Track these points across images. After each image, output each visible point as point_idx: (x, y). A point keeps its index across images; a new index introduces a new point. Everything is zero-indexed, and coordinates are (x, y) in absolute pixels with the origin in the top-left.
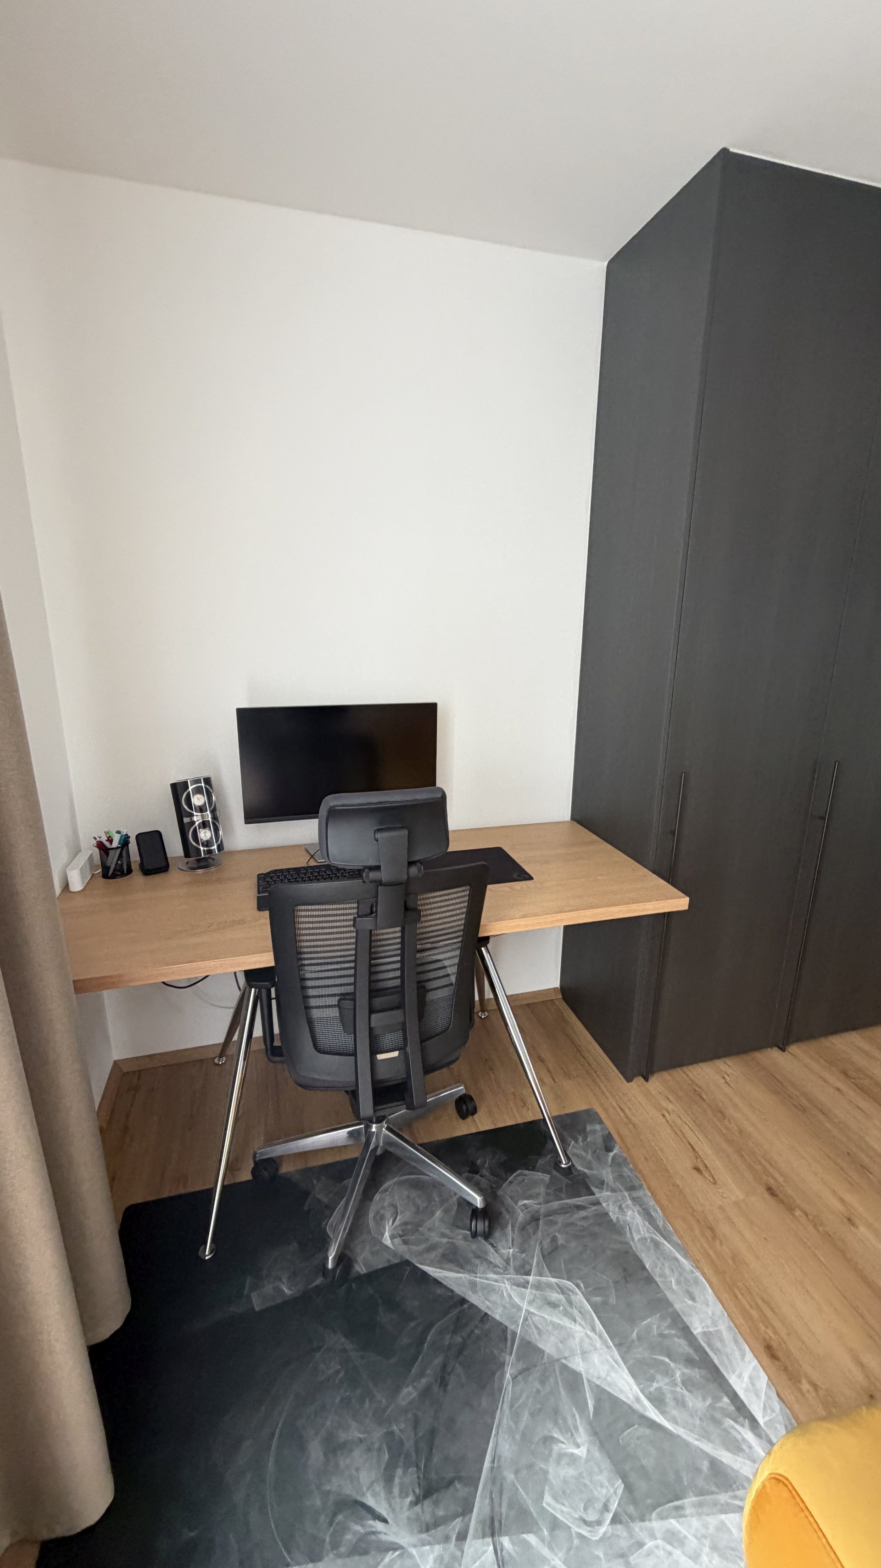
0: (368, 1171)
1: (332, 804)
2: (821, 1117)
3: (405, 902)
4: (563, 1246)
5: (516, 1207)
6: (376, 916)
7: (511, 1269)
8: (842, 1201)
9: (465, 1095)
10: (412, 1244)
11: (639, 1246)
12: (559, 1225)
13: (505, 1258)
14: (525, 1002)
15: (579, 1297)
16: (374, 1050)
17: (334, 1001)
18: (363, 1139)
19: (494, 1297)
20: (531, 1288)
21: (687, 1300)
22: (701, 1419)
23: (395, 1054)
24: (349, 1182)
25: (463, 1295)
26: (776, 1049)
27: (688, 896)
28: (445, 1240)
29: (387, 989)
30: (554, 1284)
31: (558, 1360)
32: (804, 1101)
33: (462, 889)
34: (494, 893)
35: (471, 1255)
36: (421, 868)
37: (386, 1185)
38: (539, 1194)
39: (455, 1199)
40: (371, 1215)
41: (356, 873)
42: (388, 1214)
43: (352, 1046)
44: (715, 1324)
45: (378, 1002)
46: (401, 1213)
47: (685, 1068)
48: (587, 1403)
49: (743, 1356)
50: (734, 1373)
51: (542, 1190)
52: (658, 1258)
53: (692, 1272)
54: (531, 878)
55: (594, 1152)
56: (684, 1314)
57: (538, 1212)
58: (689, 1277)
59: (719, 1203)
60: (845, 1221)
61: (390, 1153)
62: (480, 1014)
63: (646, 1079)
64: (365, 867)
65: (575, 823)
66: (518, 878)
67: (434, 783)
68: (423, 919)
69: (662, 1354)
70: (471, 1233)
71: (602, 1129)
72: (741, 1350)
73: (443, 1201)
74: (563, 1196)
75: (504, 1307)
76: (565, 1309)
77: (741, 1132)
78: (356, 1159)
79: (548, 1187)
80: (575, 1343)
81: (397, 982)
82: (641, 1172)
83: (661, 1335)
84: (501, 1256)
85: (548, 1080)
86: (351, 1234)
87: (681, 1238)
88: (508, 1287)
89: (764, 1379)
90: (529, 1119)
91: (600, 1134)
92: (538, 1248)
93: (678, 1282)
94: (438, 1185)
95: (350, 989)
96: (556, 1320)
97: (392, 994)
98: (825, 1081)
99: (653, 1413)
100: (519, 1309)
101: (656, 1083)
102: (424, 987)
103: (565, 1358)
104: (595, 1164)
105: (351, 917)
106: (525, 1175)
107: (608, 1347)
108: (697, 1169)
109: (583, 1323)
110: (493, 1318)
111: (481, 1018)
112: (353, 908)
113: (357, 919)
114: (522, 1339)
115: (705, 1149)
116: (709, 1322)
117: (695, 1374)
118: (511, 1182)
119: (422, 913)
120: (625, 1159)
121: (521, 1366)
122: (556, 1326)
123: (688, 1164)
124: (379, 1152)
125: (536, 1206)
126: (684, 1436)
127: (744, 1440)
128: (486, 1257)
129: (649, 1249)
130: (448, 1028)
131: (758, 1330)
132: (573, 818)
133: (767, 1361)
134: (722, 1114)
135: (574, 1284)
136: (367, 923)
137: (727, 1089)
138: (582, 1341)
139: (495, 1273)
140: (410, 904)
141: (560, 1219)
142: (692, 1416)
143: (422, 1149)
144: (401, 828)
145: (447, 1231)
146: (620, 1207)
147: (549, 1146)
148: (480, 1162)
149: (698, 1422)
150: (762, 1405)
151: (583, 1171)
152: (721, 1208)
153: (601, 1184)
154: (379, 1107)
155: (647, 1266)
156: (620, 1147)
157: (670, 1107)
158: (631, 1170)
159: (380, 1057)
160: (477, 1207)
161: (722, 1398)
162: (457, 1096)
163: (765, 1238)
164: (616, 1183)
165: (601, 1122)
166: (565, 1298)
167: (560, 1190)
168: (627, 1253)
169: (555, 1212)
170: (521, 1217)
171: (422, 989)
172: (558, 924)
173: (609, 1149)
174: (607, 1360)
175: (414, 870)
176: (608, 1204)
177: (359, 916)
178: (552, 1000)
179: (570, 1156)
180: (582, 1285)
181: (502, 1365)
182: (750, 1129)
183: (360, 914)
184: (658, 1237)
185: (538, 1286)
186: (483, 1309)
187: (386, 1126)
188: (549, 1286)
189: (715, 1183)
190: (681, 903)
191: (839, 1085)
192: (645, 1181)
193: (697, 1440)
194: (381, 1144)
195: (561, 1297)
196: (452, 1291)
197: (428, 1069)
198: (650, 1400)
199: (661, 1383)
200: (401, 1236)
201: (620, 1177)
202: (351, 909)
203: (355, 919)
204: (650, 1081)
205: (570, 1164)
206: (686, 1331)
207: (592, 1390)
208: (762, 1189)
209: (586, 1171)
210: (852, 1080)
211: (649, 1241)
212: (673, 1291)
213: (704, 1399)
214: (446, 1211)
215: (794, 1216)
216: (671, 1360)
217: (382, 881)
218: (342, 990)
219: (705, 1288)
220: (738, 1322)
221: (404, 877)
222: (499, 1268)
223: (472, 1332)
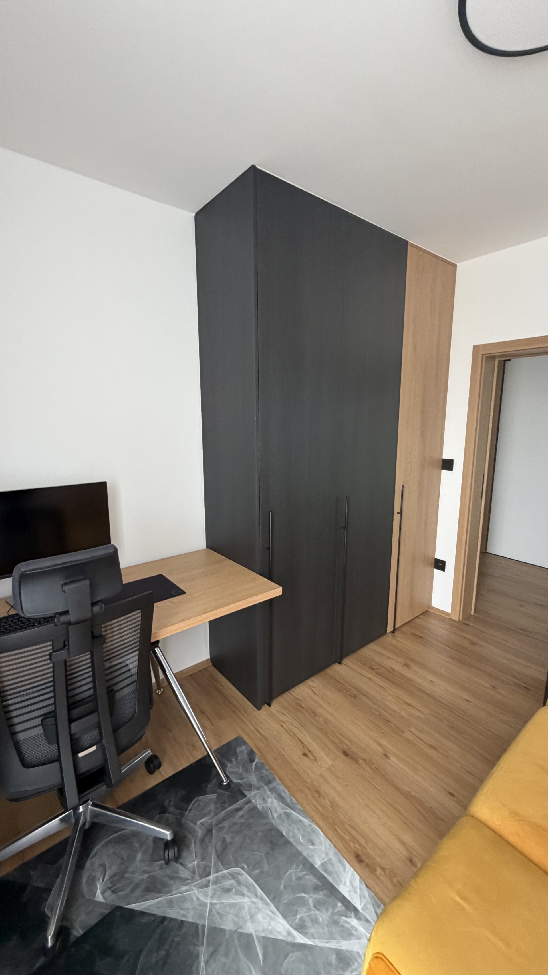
0: (79, 845)
1: (23, 570)
2: (364, 698)
3: (92, 632)
4: (230, 843)
5: (195, 827)
6: (68, 648)
7: (197, 877)
8: (380, 745)
9: (152, 755)
10: (120, 891)
11: (278, 821)
12: (226, 829)
13: (192, 870)
14: (189, 674)
15: (245, 877)
16: (76, 750)
17: (38, 721)
18: (73, 820)
19: (187, 905)
20: (212, 885)
21: (309, 847)
22: (328, 926)
23: (94, 748)
24: (62, 861)
25: (162, 915)
26: (337, 664)
27: (281, 586)
28: (145, 876)
29: (83, 700)
30: (228, 875)
31: (236, 931)
32: (355, 691)
33: (135, 612)
34: (159, 608)
35: (166, 879)
36: (102, 605)
37: (94, 852)
38: (210, 811)
39: (150, 839)
40: (84, 880)
41: (48, 620)
42: (98, 874)
43: (56, 753)
44: (327, 854)
45: (76, 713)
46: (109, 868)
47: (291, 691)
48: (258, 955)
49: (345, 869)
50: (341, 883)
51: (212, 807)
52: (290, 825)
53: (310, 825)
54: (184, 593)
55: (243, 766)
56: (309, 857)
57: (211, 825)
58: (309, 829)
59: (319, 772)
60: (383, 756)
61: (97, 823)
62: (157, 692)
63: (269, 705)
64: (57, 614)
65: (209, 549)
66: (175, 594)
67: (109, 542)
68: (107, 641)
69: (300, 892)
70: (165, 862)
71: (247, 748)
72: (344, 866)
73: (141, 845)
74: (227, 805)
75: (194, 909)
76: (236, 890)
77: (325, 722)
78: (68, 838)
79: (216, 803)
80: (245, 913)
81: (91, 692)
82: (273, 770)
83: (299, 879)
84: (188, 869)
85: (208, 724)
86: (69, 905)
87: (302, 805)
88: (196, 891)
89: (357, 877)
90: (199, 758)
91: (246, 752)
92: (213, 851)
93: (303, 836)
94: (136, 834)
95: (52, 708)
96: (232, 901)
97: (88, 702)
98: (363, 676)
99: (300, 939)
100: (205, 905)
101: (275, 706)
102: (113, 690)
103: (241, 927)
104: (245, 775)
105: (48, 653)
106: (201, 800)
107: (267, 904)
108: (305, 755)
109: (249, 894)
110: (188, 922)
111: (158, 694)
112: (49, 646)
113: (53, 654)
114: (210, 928)
115: (308, 740)
116: (324, 855)
117: (320, 895)
118: (190, 810)
119: (106, 637)
120: (262, 763)
121: (211, 950)
122: (232, 905)
123: (300, 753)
124: (87, 826)
125: (209, 821)
126: (320, 944)
127: (353, 927)
128: (177, 875)
129: (283, 821)
130: (134, 715)
131: (350, 847)
132: (207, 547)
133: (357, 865)
134: (315, 714)
135: (240, 868)
136: (62, 655)
137: (314, 697)
138: (250, 908)
139: (186, 885)
140: (96, 634)
141: (226, 824)
142: (322, 927)
143: (121, 811)
144: (84, 579)
145: (147, 868)
146: (264, 799)
147: (214, 773)
148: (167, 803)
149: (326, 929)
150: (359, 897)
151: (237, 782)
152: (321, 775)
153: (250, 787)
154: (82, 795)
155: (284, 834)
156: (259, 757)
157: (285, 719)
158: (267, 770)
159: (81, 755)
160: (167, 840)
161: (337, 904)
162: (146, 759)
163: (346, 785)
164: (259, 782)
165: (245, 743)
166: (236, 881)
167: (224, 802)
168: (271, 830)
169: (223, 820)
170: (200, 833)
171: (111, 692)
172: (205, 621)
173: (252, 761)
174: (268, 915)
175: (96, 609)
176: (256, 800)
177: (54, 652)
178: (206, 668)
179: (228, 774)
180: (246, 867)
181: (197, 956)
182: (330, 718)
183: (55, 649)
184: (289, 810)
185: (216, 882)
186: (179, 918)
187: (91, 803)
188: (224, 877)
189: (316, 759)
190: (277, 591)
191: (370, 676)
192: (276, 774)
193: (327, 942)
194: (88, 819)
195: (233, 882)
196: (154, 915)
197: (121, 750)
198: (296, 929)
199: (302, 913)
200: (110, 888)
201: (261, 778)
202: (47, 647)
203: (50, 655)
204: (272, 706)
205: (229, 780)
206: (311, 868)
207: (259, 941)
208: (340, 754)
209: (239, 781)
210: (375, 671)
211: (283, 815)
212: (301, 844)
213: (327, 910)
214: (145, 852)
215: (359, 764)
216: (305, 894)
217: (71, 621)
218: (46, 710)
219: (319, 833)
220: (339, 848)
221: (89, 615)
222: (188, 879)
223: (173, 940)
